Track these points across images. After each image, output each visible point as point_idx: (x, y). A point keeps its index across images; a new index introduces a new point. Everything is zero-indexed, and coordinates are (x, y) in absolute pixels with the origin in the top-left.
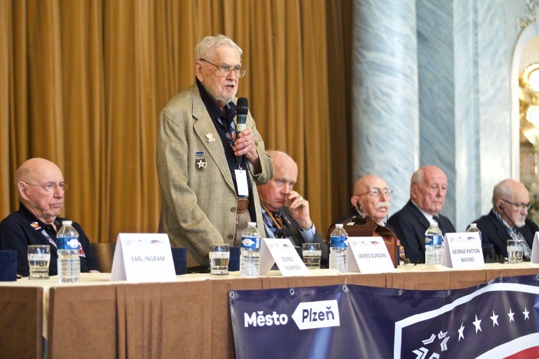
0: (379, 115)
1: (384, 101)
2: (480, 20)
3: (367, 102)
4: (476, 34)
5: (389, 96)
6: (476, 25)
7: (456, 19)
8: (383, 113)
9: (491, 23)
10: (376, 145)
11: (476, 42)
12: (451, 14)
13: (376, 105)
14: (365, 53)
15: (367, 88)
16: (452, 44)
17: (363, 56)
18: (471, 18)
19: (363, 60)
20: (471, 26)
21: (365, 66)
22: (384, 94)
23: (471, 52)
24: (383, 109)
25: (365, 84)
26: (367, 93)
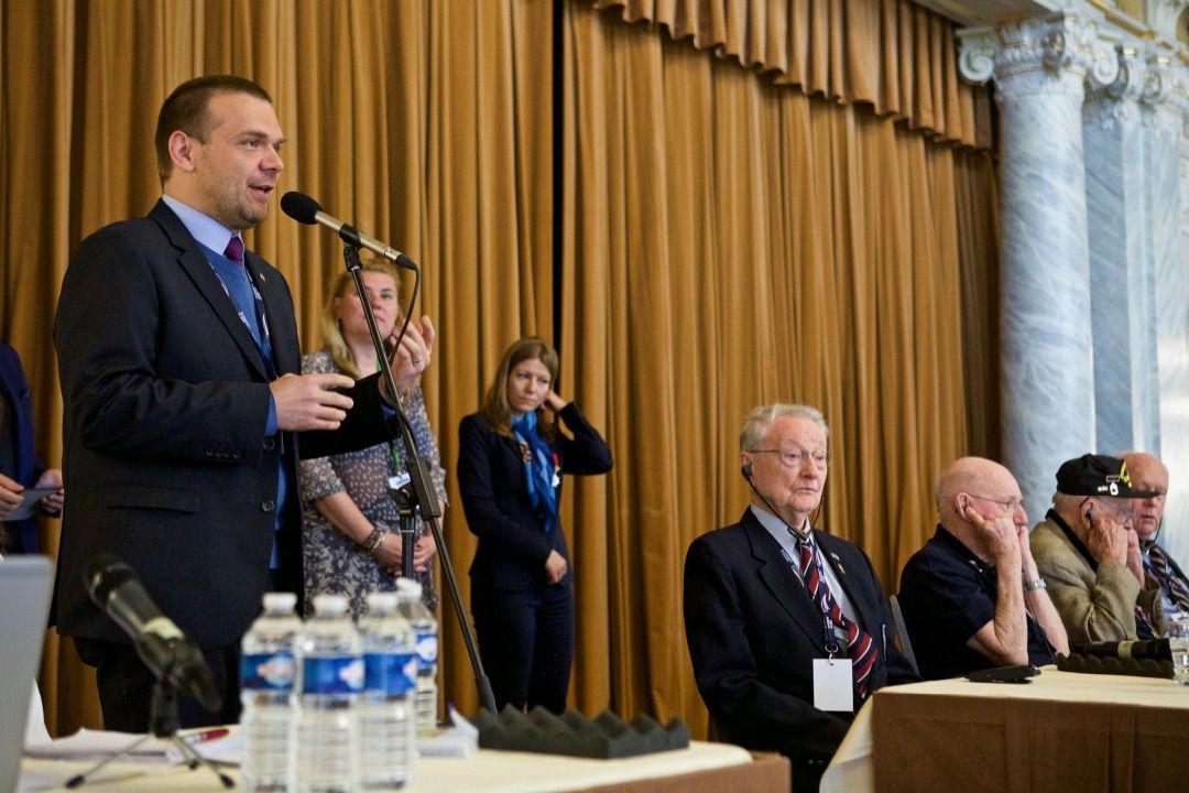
0: (1046, 401)
1: (1054, 383)
2: (1157, 273)
3: (1028, 383)
4: (1152, 293)
5: (1060, 375)
6: (1151, 280)
7: (1130, 272)
8: (1053, 399)
9: (1168, 277)
10: (1044, 444)
11: (1153, 303)
12: (1123, 266)
13: (1042, 387)
14: (1024, 316)
15: (1029, 365)
16: (1127, 304)
17: (1020, 320)
18: (1145, 269)
19: (1021, 327)
20: (1145, 282)
21: (1025, 335)
22: (1053, 372)
23: (1146, 317)
24: (1053, 393)
25: (1025, 359)
26: (1029, 371)
